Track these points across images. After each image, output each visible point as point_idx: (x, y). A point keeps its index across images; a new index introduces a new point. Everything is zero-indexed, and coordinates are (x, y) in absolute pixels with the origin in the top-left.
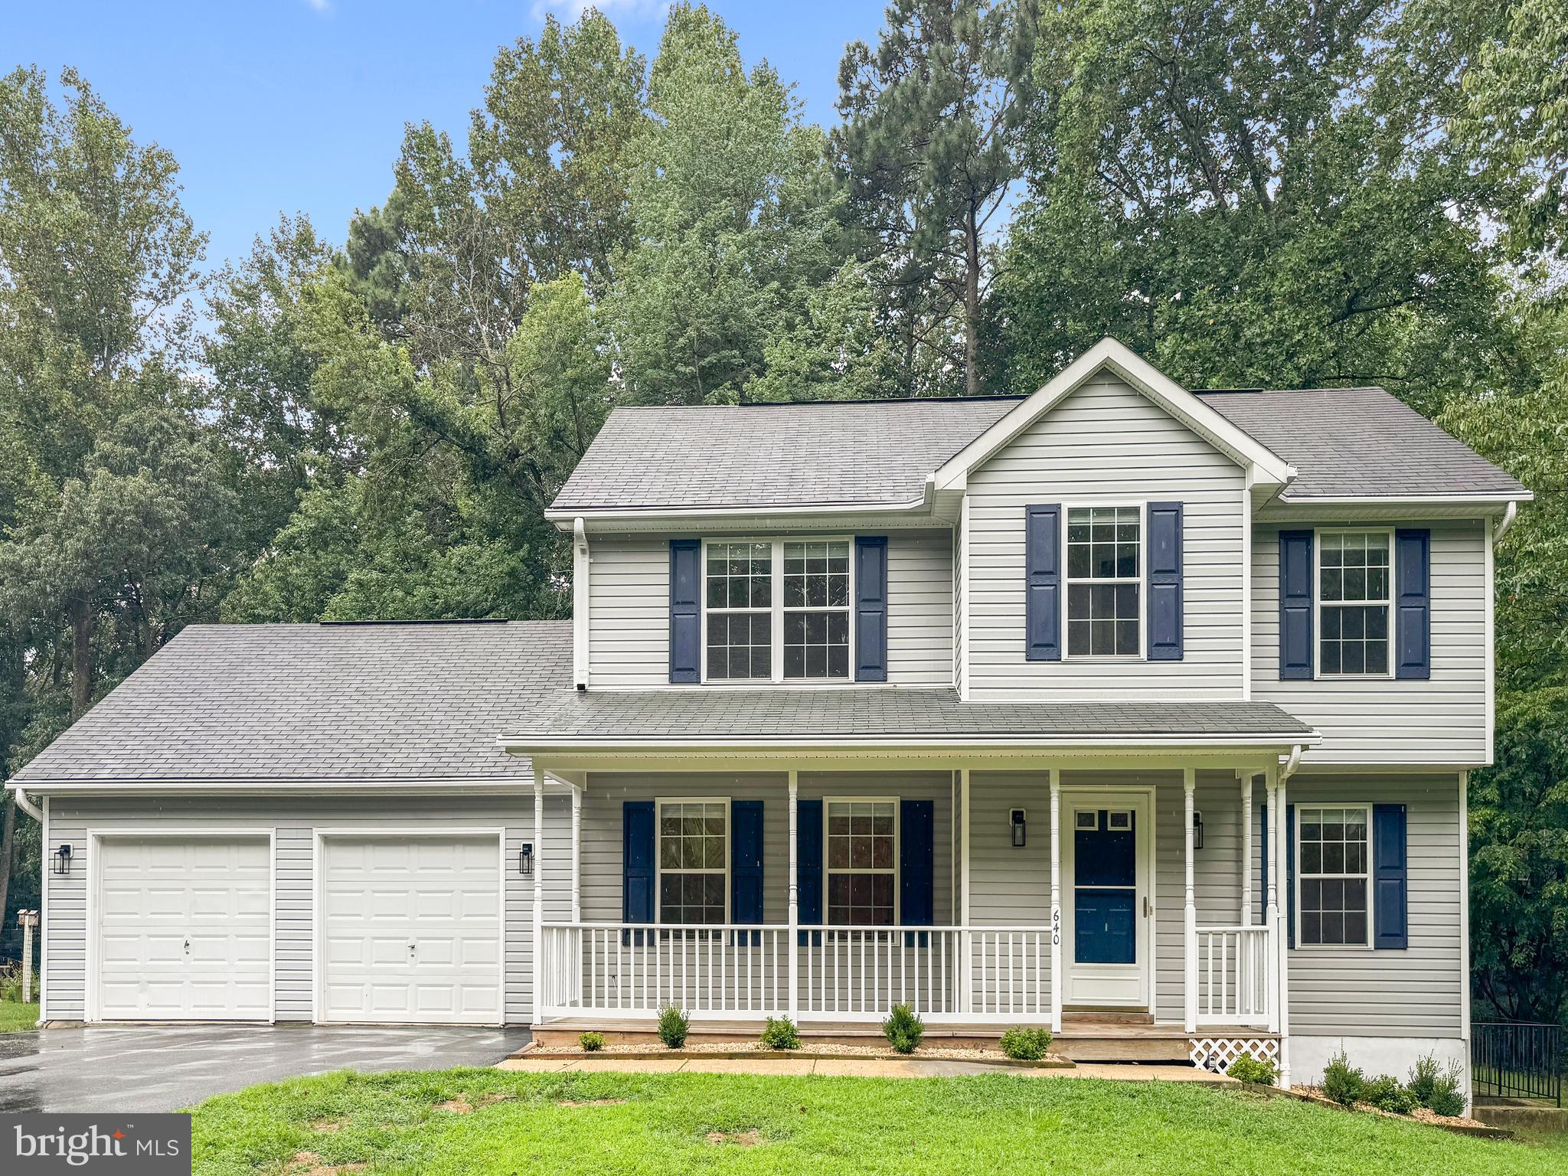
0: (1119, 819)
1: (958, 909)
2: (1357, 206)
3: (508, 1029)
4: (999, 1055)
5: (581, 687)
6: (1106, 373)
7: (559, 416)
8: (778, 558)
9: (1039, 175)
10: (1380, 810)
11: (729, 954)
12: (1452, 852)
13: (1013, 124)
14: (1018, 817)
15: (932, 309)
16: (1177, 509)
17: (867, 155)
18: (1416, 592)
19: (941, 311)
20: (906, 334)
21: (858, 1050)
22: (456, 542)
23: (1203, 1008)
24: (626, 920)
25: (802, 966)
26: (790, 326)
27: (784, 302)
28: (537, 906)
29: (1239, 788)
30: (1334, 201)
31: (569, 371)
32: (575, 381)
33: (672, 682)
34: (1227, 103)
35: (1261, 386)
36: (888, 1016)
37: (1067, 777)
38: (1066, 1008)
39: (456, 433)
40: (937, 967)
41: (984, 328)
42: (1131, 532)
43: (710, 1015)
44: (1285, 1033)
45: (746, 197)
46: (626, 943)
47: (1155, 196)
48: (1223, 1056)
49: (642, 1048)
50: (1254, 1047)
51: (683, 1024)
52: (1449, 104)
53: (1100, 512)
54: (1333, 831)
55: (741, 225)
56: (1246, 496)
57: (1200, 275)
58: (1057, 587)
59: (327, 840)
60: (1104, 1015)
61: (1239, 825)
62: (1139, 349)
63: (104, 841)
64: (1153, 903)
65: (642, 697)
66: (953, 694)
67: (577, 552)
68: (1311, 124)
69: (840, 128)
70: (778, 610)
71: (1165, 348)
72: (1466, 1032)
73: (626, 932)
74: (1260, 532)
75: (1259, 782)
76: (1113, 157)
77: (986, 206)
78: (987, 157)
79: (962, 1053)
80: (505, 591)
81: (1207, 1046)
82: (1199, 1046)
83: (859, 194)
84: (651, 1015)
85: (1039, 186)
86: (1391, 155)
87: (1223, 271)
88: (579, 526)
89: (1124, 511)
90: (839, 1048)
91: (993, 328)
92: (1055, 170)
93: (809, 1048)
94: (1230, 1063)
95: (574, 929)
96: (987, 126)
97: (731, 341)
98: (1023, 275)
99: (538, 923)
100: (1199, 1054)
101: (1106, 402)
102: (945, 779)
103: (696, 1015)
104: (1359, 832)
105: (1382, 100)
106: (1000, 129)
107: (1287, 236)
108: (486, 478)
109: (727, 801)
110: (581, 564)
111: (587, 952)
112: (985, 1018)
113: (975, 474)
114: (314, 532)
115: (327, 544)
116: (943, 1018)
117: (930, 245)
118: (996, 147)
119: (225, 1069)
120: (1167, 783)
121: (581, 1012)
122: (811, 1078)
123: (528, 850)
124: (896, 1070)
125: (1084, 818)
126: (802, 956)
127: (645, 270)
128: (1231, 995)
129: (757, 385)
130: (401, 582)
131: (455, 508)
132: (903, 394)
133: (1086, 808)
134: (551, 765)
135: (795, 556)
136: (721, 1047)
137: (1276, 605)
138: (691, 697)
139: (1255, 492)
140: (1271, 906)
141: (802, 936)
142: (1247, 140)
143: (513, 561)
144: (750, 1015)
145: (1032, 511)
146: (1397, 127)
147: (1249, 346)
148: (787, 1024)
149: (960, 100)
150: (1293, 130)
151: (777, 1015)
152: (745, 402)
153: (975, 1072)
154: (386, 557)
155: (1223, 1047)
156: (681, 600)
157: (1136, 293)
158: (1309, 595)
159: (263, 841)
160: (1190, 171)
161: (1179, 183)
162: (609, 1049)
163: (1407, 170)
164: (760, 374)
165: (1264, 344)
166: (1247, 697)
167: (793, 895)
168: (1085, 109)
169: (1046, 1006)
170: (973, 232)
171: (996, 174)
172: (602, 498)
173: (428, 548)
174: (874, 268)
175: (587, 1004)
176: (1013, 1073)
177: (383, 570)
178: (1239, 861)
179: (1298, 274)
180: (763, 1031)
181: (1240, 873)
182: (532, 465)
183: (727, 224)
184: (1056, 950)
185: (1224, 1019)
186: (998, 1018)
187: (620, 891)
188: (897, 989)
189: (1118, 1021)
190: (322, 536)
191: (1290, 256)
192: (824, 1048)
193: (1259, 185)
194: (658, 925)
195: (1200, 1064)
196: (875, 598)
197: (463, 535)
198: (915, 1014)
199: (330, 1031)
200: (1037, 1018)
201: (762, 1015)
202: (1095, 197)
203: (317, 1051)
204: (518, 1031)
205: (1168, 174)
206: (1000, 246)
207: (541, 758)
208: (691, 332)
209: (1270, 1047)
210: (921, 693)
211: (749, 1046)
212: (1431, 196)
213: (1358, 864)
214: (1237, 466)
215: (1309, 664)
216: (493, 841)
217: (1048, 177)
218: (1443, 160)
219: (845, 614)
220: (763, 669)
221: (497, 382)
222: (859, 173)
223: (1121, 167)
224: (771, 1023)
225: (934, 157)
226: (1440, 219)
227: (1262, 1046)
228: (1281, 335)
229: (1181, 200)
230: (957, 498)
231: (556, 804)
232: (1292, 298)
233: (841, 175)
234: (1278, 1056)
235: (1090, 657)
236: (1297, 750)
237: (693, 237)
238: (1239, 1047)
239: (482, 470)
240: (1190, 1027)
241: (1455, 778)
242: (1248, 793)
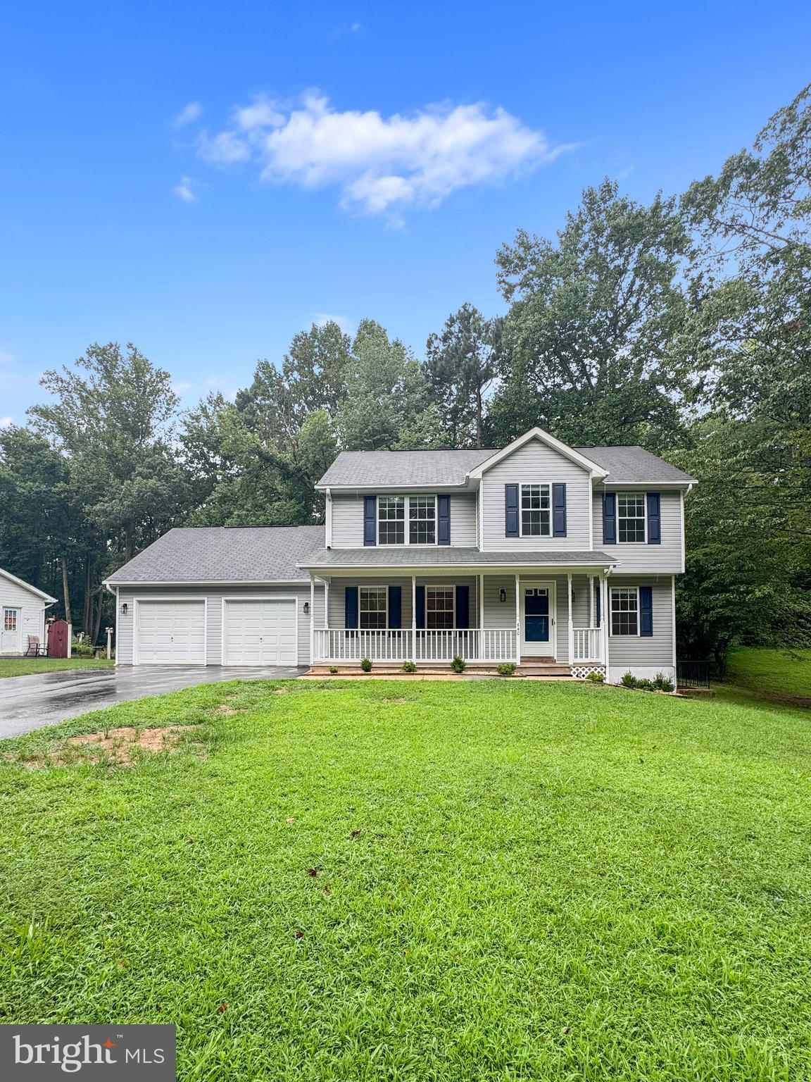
0: (543, 592)
1: (479, 624)
2: (627, 387)
3: (299, 667)
4: (496, 673)
5: (329, 547)
6: (535, 439)
7: (317, 457)
8: (407, 503)
9: (505, 377)
10: (641, 589)
11: (389, 641)
12: (670, 603)
13: (494, 359)
14: (503, 591)
15: (463, 421)
16: (564, 485)
17: (438, 369)
18: (655, 514)
19: (466, 421)
20: (452, 430)
21: (440, 672)
22: (276, 501)
23: (576, 657)
24: (346, 628)
25: (418, 644)
26: (409, 426)
27: (406, 417)
28: (312, 622)
29: (588, 580)
30: (618, 386)
31: (321, 442)
32: (324, 445)
33: (365, 545)
34: (576, 354)
35: (592, 446)
36: (452, 660)
37: (522, 577)
38: (521, 657)
39: (277, 463)
40: (471, 644)
41: (483, 427)
42: (547, 493)
43: (381, 660)
44: (607, 665)
45: (391, 383)
46: (347, 636)
47: (549, 384)
48: (583, 673)
49: (354, 672)
50: (596, 670)
51: (370, 664)
52: (659, 355)
53: (533, 486)
54: (624, 596)
55: (389, 392)
56: (590, 481)
57: (567, 410)
58: (518, 512)
59: (227, 601)
60: (536, 660)
61: (589, 593)
62: (549, 432)
63: (140, 602)
64: (555, 620)
65: (352, 550)
66: (477, 550)
67: (327, 500)
68: (608, 361)
69: (427, 361)
70: (407, 520)
71: (556, 433)
72: (674, 664)
73: (347, 632)
74: (596, 494)
75: (597, 580)
76: (533, 371)
77: (484, 387)
78: (484, 370)
79: (481, 673)
80: (296, 518)
81: (577, 670)
82: (574, 670)
83: (435, 383)
84: (358, 661)
85: (505, 381)
86: (639, 371)
87: (576, 409)
88: (328, 491)
89: (543, 486)
90: (433, 672)
91: (487, 428)
92: (511, 375)
93: (421, 672)
94: (586, 676)
95: (326, 631)
96: (484, 361)
97: (385, 432)
98: (500, 409)
99: (312, 629)
100: (574, 673)
101: (536, 449)
102: (474, 579)
103: (375, 660)
104: (634, 596)
105: (635, 352)
106: (489, 361)
107: (600, 398)
108: (288, 478)
109: (387, 587)
110: (329, 504)
111: (332, 640)
112: (490, 660)
113: (485, 473)
114: (221, 498)
115: (225, 502)
116: (474, 661)
117: (463, 399)
118: (488, 367)
119: (188, 679)
120: (561, 579)
121: (329, 659)
122: (422, 681)
123: (307, 605)
124: (457, 678)
125: (528, 592)
126: (418, 641)
127: (351, 406)
128: (587, 652)
129: (397, 446)
130: (254, 514)
131: (276, 489)
132: (453, 448)
133: (529, 588)
134: (317, 573)
135: (413, 502)
136: (386, 672)
137: (601, 519)
138: (373, 550)
139: (593, 480)
140: (602, 621)
141: (418, 633)
142: (584, 366)
143: (298, 507)
144: (397, 660)
145: (507, 486)
146: (641, 362)
147: (587, 433)
148: (412, 663)
149: (473, 352)
150: (601, 363)
151: (408, 660)
152: (391, 450)
153: (488, 679)
154: (249, 506)
155: (583, 670)
156: (368, 517)
157: (542, 417)
158: (614, 515)
159: (203, 602)
160: (563, 376)
161: (558, 380)
162: (341, 673)
163: (645, 376)
164: (397, 442)
165: (593, 433)
166: (591, 550)
167: (414, 619)
168: (522, 354)
169: (514, 656)
170: (479, 395)
171: (488, 375)
172: (337, 482)
173: (265, 502)
174: (441, 407)
175: (332, 656)
176: (502, 679)
177: (248, 510)
178: (589, 606)
179: (605, 410)
180: (402, 666)
181: (589, 610)
182: (306, 474)
183: (383, 392)
184: (518, 637)
185: (584, 660)
186: (495, 660)
187: (344, 618)
188: (455, 652)
189: (542, 662)
190: (223, 499)
191: (602, 404)
192: (426, 672)
193: (588, 379)
194: (359, 629)
195: (574, 676)
196: (445, 516)
197: (279, 498)
198: (463, 659)
199: (228, 668)
200: (511, 660)
201: (402, 660)
202: (527, 384)
203: (223, 674)
204: (304, 668)
205: (554, 377)
206: (490, 401)
207: (313, 571)
208: (370, 428)
209: (602, 669)
210: (464, 549)
211: (397, 671)
212: (654, 382)
213: (633, 606)
214: (587, 471)
215: (615, 539)
216: (294, 601)
217: (508, 377)
218: (658, 373)
219: (434, 522)
220: (401, 540)
221: (293, 446)
222: (435, 376)
223: (537, 375)
224: (406, 663)
225: (464, 370)
226: (657, 392)
227: (599, 669)
228: (599, 430)
229: (559, 385)
230: (478, 481)
231: (319, 589)
232: (603, 418)
233: (427, 376)
234: (605, 673)
235: (531, 536)
236: (611, 567)
237: (371, 396)
238: (590, 670)
239: (286, 474)
240: (571, 663)
241: (670, 578)
242: (592, 582)
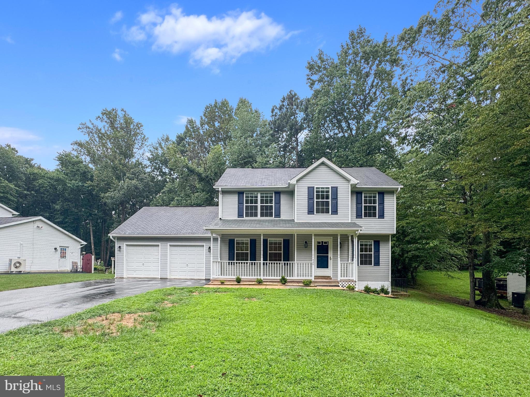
0: (325, 243)
1: (294, 259)
2: (370, 136)
3: (206, 280)
4: (302, 285)
5: (220, 218)
6: (323, 164)
7: (216, 170)
8: (259, 196)
9: (310, 129)
10: (374, 241)
11: (249, 267)
12: (388, 249)
13: (305, 120)
14: (306, 242)
15: (289, 152)
16: (337, 188)
17: (277, 125)
18: (382, 203)
19: (291, 152)
20: (284, 156)
21: (275, 284)
22: (196, 193)
23: (341, 276)
24: (229, 260)
25: (264, 269)
26: (262, 155)
27: (260, 150)
28: (212, 258)
29: (348, 237)
30: (365, 135)
31: (218, 162)
32: (219, 164)
33: (238, 218)
34: (345, 118)
35: (352, 167)
36: (280, 278)
37: (315, 235)
38: (315, 276)
39: (196, 173)
40: (290, 269)
41: (299, 156)
42: (328, 192)
43: (246, 277)
44: (357, 281)
45: (253, 132)
46: (229, 264)
47: (332, 134)
48: (345, 285)
49: (232, 283)
50: (351, 283)
51: (240, 279)
52: (386, 119)
53: (322, 188)
54: (366, 245)
55: (252, 137)
56: (350, 186)
57: (340, 147)
58: (314, 201)
59: (170, 245)
60: (322, 278)
61: (348, 244)
62: (330, 160)
63: (127, 245)
64: (332, 258)
65: (232, 220)
66: (293, 220)
67: (220, 194)
68: (361, 122)
69: (271, 120)
70: (259, 205)
71: (334, 160)
72: (390, 280)
73: (229, 263)
74: (352, 192)
75: (352, 237)
76: (324, 126)
77: (299, 134)
78: (300, 126)
79: (295, 284)
80: (205, 201)
81: (342, 283)
82: (341, 283)
83: (275, 131)
84: (234, 277)
85: (310, 131)
86: (376, 127)
87: (345, 147)
88: (220, 189)
89: (326, 188)
90: (271, 283)
91: (301, 156)
92: (313, 128)
93: (265, 283)
94: (346, 286)
95: (219, 262)
96: (300, 121)
97: (250, 157)
98: (307, 146)
99: (212, 261)
100: (341, 285)
101: (323, 168)
102: (292, 236)
103: (242, 277)
104: (371, 245)
105: (374, 118)
106: (302, 121)
107: (357, 141)
108: (202, 181)
109: (249, 239)
110: (220, 196)
111: (221, 266)
112: (299, 278)
113: (298, 181)
114: (168, 191)
115: (171, 193)
116: (291, 278)
117: (288, 141)
118: (301, 124)
119: (151, 286)
120: (335, 236)
121: (220, 277)
122: (265, 289)
123: (210, 248)
124: (282, 287)
125: (319, 243)
126: (264, 267)
127: (233, 144)
128: (347, 274)
129: (256, 165)
130: (185, 200)
131: (196, 186)
132: (284, 167)
133: (319, 241)
134: (214, 232)
135: (262, 195)
136: (248, 283)
137: (355, 205)
138: (242, 220)
139: (351, 185)
140: (354, 258)
141: (264, 263)
142: (349, 124)
143: (207, 196)
144: (253, 277)
145: (309, 188)
146: (377, 123)
147: (350, 160)
148: (261, 279)
149: (294, 116)
150: (358, 123)
151: (259, 277)
152: (253, 168)
153: (298, 288)
154: (182, 195)
155: (345, 283)
156: (240, 203)
157: (328, 150)
158: (362, 203)
159: (158, 246)
160: (338, 129)
161: (336, 131)
162: (226, 283)
163: (379, 130)
164: (256, 163)
165: (353, 159)
166: (350, 221)
167: (262, 256)
168: (318, 118)
169: (311, 276)
170: (297, 139)
171: (301, 129)
172: (224, 184)
173: (191, 193)
174: (278, 144)
175: (221, 275)
176: (305, 288)
177: (182, 197)
178: (348, 250)
179: (359, 147)
180: (256, 280)
181: (348, 252)
182: (211, 179)
183: (249, 136)
184: (313, 266)
185: (345, 278)
186: (302, 278)
187: (228, 255)
188: (282, 273)
189: (325, 279)
190: (170, 191)
191: (357, 144)
192: (268, 283)
193: (351, 131)
194: (235, 261)
195: (341, 286)
196: (278, 203)
197: (197, 191)
198: (286, 277)
199: (171, 280)
200: (309, 278)
201: (256, 277)
202: (320, 133)
203: (168, 283)
204: (208, 280)
205: (334, 129)
206: (302, 141)
207: (212, 231)
208: (242, 155)
209: (354, 283)
210: (287, 220)
211: (253, 283)
212: (383, 134)
213: (370, 251)
214: (348, 181)
215: (362, 216)
216: (203, 246)
217: (311, 129)
218: (386, 129)
219: (272, 206)
220: (256, 216)
221: (204, 164)
222: (275, 128)
223: (325, 128)
224: (257, 279)
225: (290, 126)
226: (385, 139)
227: (353, 283)
228: (356, 158)
229: (337, 134)
230: (294, 185)
231: (215, 240)
232: (358, 152)
233: (271, 128)
234: (355, 285)
235: (320, 214)
236: (359, 231)
237: (243, 138)
238: (348, 283)
239: (201, 179)
240: (339, 280)
241: (389, 236)
242: (350, 238)
